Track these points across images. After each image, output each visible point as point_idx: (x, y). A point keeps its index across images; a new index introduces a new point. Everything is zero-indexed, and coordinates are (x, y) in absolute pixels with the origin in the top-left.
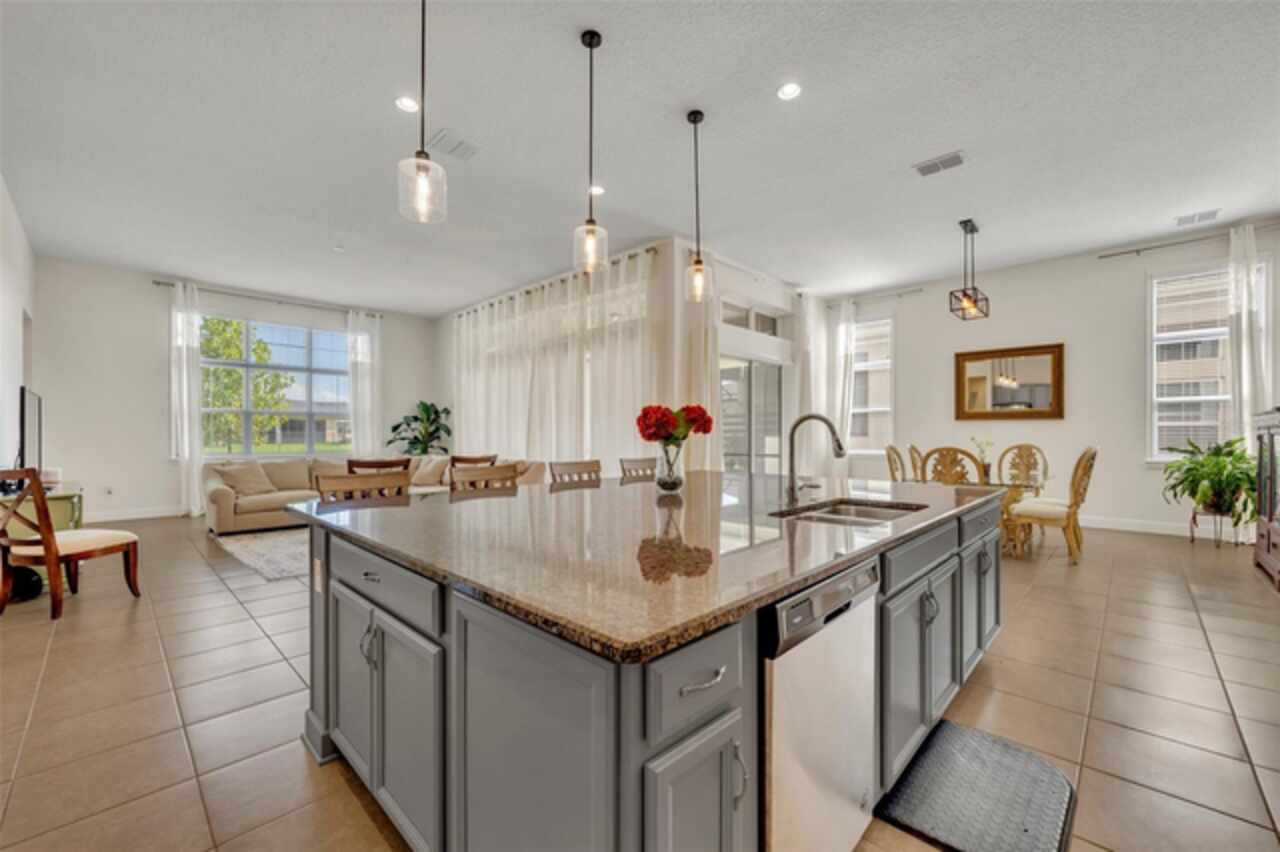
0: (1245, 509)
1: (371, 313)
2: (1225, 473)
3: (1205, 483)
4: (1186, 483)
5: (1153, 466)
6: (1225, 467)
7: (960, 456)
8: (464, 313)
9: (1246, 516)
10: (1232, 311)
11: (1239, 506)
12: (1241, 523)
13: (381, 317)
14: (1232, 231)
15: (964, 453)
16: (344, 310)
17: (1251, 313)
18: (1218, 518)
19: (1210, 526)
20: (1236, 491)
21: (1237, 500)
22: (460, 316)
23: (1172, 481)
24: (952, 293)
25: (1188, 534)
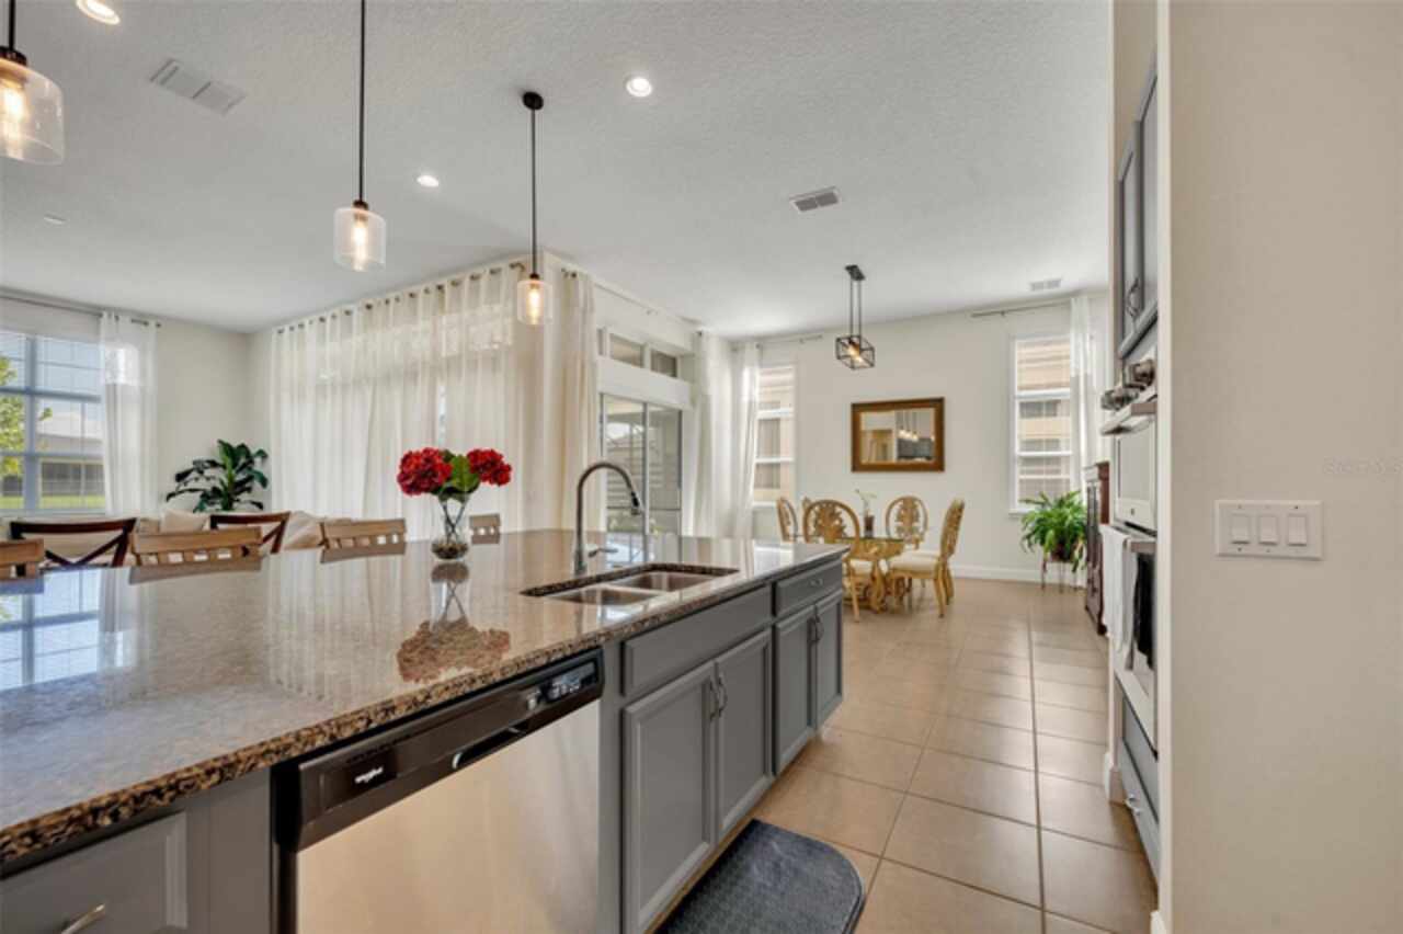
0: (1081, 556)
1: (141, 319)
2: (1067, 523)
3: (1051, 533)
4: (1038, 532)
5: (1013, 516)
6: (1066, 518)
7: (838, 509)
8: (287, 328)
9: (1082, 562)
10: (1073, 374)
11: (1076, 553)
12: (1078, 569)
13: (158, 325)
14: (1073, 299)
15: (842, 506)
16: (95, 312)
17: (1086, 376)
18: (1062, 564)
19: (1057, 572)
20: (1074, 540)
21: (1075, 548)
22: (280, 332)
23: (1028, 531)
24: (838, 340)
25: (1039, 580)
